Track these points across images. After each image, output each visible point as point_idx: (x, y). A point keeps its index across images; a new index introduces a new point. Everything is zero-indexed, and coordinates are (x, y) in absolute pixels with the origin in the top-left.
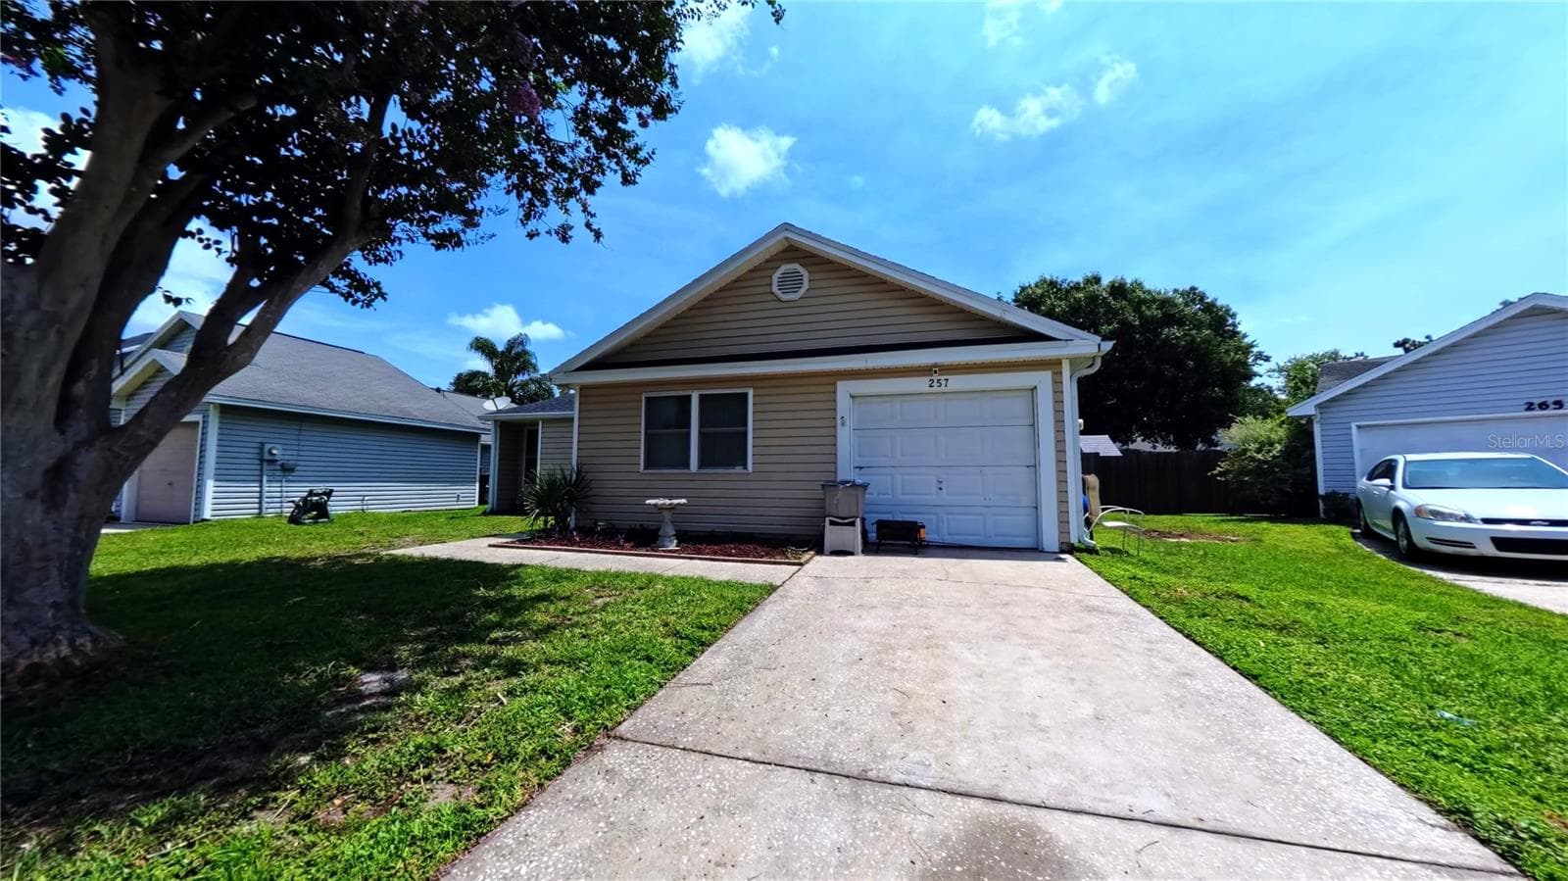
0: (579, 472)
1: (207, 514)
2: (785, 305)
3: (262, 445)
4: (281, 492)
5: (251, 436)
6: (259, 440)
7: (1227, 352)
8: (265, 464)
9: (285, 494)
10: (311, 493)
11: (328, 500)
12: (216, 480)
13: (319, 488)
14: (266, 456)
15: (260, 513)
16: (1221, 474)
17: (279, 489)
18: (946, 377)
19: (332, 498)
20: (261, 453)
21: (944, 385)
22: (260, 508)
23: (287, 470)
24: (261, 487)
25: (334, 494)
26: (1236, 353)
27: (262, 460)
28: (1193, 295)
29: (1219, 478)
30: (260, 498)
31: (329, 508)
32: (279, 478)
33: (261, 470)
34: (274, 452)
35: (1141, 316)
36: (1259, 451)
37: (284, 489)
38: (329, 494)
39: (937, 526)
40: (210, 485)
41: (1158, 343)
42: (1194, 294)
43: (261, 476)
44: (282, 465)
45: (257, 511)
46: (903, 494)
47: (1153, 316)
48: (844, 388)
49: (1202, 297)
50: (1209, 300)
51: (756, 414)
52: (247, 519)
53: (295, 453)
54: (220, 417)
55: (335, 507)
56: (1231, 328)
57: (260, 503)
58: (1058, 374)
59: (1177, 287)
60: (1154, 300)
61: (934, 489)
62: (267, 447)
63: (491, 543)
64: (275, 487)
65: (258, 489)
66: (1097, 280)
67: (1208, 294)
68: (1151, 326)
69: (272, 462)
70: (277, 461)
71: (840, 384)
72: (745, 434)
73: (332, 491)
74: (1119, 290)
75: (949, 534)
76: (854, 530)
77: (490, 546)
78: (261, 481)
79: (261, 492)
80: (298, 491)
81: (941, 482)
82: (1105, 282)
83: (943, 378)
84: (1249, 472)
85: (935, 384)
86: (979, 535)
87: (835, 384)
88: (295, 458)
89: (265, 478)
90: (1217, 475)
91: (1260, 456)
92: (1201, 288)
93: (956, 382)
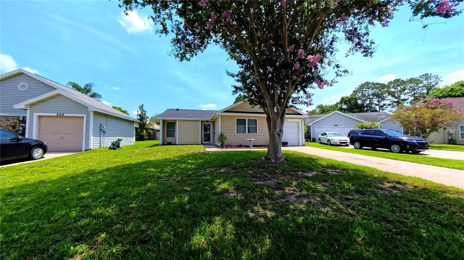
1: (91, 147)
6: (99, 123)
8: (101, 131)
9: (104, 141)
17: (106, 139)
20: (101, 128)
30: (100, 142)
31: (120, 145)
34: (104, 127)
38: (121, 140)
40: (92, 138)
43: (101, 135)
44: (104, 131)
45: (100, 146)
51: (258, 123)
52: (98, 149)
54: (93, 116)
58: (302, 120)
62: (102, 125)
64: (103, 138)
65: (99, 139)
72: (256, 127)
83: (288, 119)
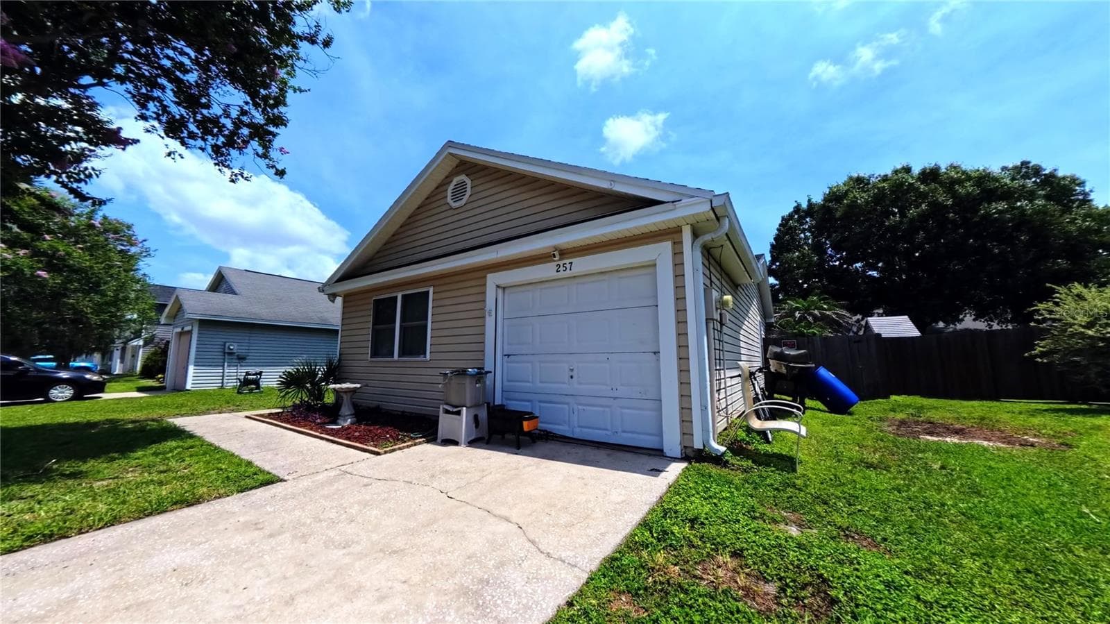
0: (340, 360)
1: (188, 387)
2: (457, 212)
3: (225, 343)
4: (237, 372)
5: (218, 338)
6: (223, 340)
7: (1073, 221)
8: (226, 355)
9: (239, 374)
10: (248, 374)
11: (260, 378)
12: (195, 366)
13: (252, 370)
14: (227, 351)
15: (222, 386)
16: (1042, 355)
17: (235, 371)
18: (570, 261)
19: (262, 377)
20: (224, 349)
21: (568, 268)
22: (222, 383)
23: (241, 359)
24: (223, 369)
25: (263, 374)
26: (1084, 221)
27: (225, 353)
28: (1026, 170)
29: (1039, 360)
30: (223, 376)
31: (261, 383)
32: (236, 364)
33: (224, 359)
34: (232, 347)
35: (954, 195)
36: (1090, 325)
37: (239, 371)
38: (260, 373)
39: (569, 417)
40: (191, 368)
41: (976, 219)
42: (1028, 168)
43: (224, 362)
44: (238, 356)
45: (220, 385)
46: (541, 382)
47: (968, 194)
48: (493, 279)
49: (1037, 171)
50: (1047, 172)
51: (434, 309)
52: (214, 390)
53: (247, 348)
54: (199, 327)
55: (264, 383)
56: (1081, 197)
57: (223, 379)
58: (678, 244)
59: (1006, 165)
60: (969, 178)
61: (567, 378)
62: (227, 344)
63: (247, 415)
64: (233, 370)
65: (221, 371)
66: (907, 170)
67: (1044, 166)
68: (966, 205)
69: (231, 354)
70: (234, 353)
71: (489, 276)
72: (426, 327)
73: (261, 372)
74: (931, 175)
75: (579, 427)
76: (460, 420)
77: (247, 417)
78: (223, 366)
79: (223, 373)
80: (242, 372)
81: (572, 370)
82: (916, 170)
83: (567, 261)
84: (1078, 352)
85: (562, 269)
86: (606, 430)
87: (485, 277)
88: (247, 351)
89: (226, 364)
90: (1037, 356)
91: (1090, 333)
92: (1034, 162)
93: (581, 265)
